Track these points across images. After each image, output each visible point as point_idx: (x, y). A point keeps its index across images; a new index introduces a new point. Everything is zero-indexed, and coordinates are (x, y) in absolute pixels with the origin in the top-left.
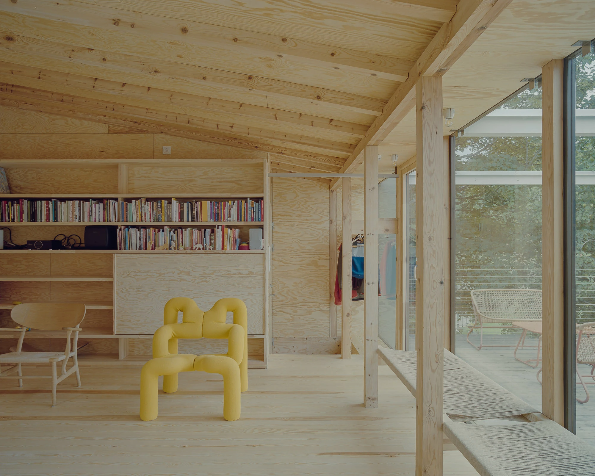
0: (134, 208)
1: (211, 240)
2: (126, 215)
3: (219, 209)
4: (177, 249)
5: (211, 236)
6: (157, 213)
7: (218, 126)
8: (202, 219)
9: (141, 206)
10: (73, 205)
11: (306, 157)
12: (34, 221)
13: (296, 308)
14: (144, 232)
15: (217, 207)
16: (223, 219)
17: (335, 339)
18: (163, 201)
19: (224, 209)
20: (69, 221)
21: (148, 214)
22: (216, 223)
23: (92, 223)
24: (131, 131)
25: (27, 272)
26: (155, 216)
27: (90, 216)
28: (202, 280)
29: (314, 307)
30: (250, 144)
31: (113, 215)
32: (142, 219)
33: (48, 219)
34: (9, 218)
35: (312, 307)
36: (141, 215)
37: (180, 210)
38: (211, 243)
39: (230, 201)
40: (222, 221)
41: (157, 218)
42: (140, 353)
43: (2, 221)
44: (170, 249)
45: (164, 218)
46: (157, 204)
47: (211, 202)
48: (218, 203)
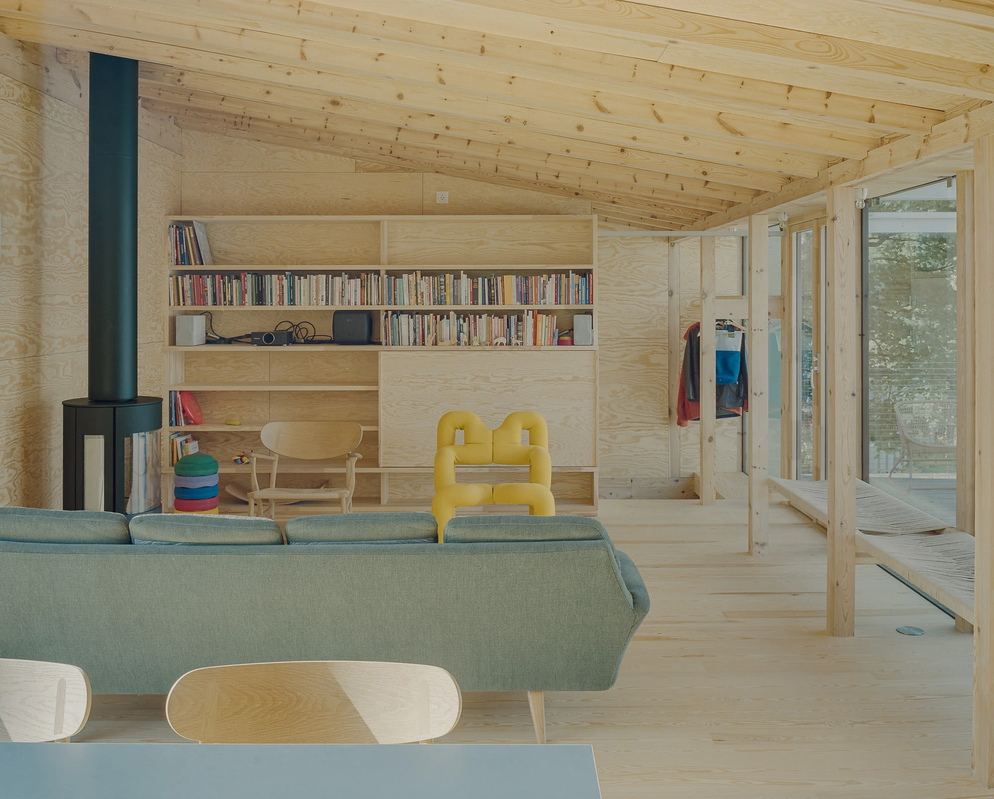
0: (406, 285)
1: (517, 331)
2: (394, 296)
3: (528, 286)
4: (467, 344)
5: (517, 325)
6: (439, 292)
7: (537, 176)
8: (504, 301)
9: (416, 283)
10: (317, 282)
11: (649, 207)
12: (262, 304)
13: (615, 431)
14: (421, 319)
15: (526, 284)
16: (534, 301)
17: (677, 481)
18: (447, 275)
19: (536, 286)
20: (312, 304)
21: (425, 294)
22: (525, 307)
23: (346, 307)
24: (389, 169)
25: (236, 377)
26: (436, 297)
27: (343, 297)
28: (505, 389)
29: (644, 430)
30: (566, 189)
31: (375, 296)
32: (417, 301)
33: (281, 302)
34: (225, 300)
35: (640, 430)
36: (416, 295)
37: (473, 288)
38: (518, 335)
39: (545, 276)
40: (532, 304)
41: (439, 299)
42: (405, 496)
43: (216, 305)
44: (459, 344)
45: (449, 299)
46: (439, 280)
47: (517, 277)
48: (526, 278)
